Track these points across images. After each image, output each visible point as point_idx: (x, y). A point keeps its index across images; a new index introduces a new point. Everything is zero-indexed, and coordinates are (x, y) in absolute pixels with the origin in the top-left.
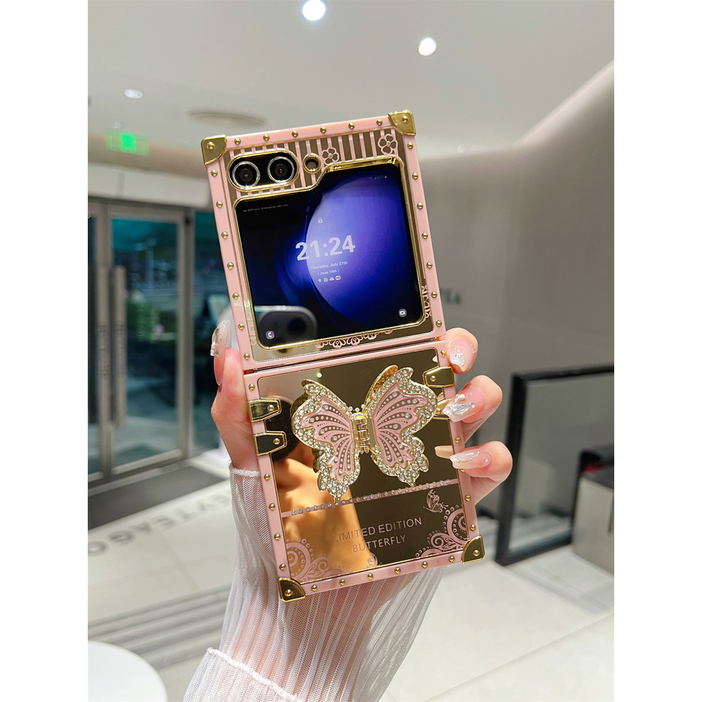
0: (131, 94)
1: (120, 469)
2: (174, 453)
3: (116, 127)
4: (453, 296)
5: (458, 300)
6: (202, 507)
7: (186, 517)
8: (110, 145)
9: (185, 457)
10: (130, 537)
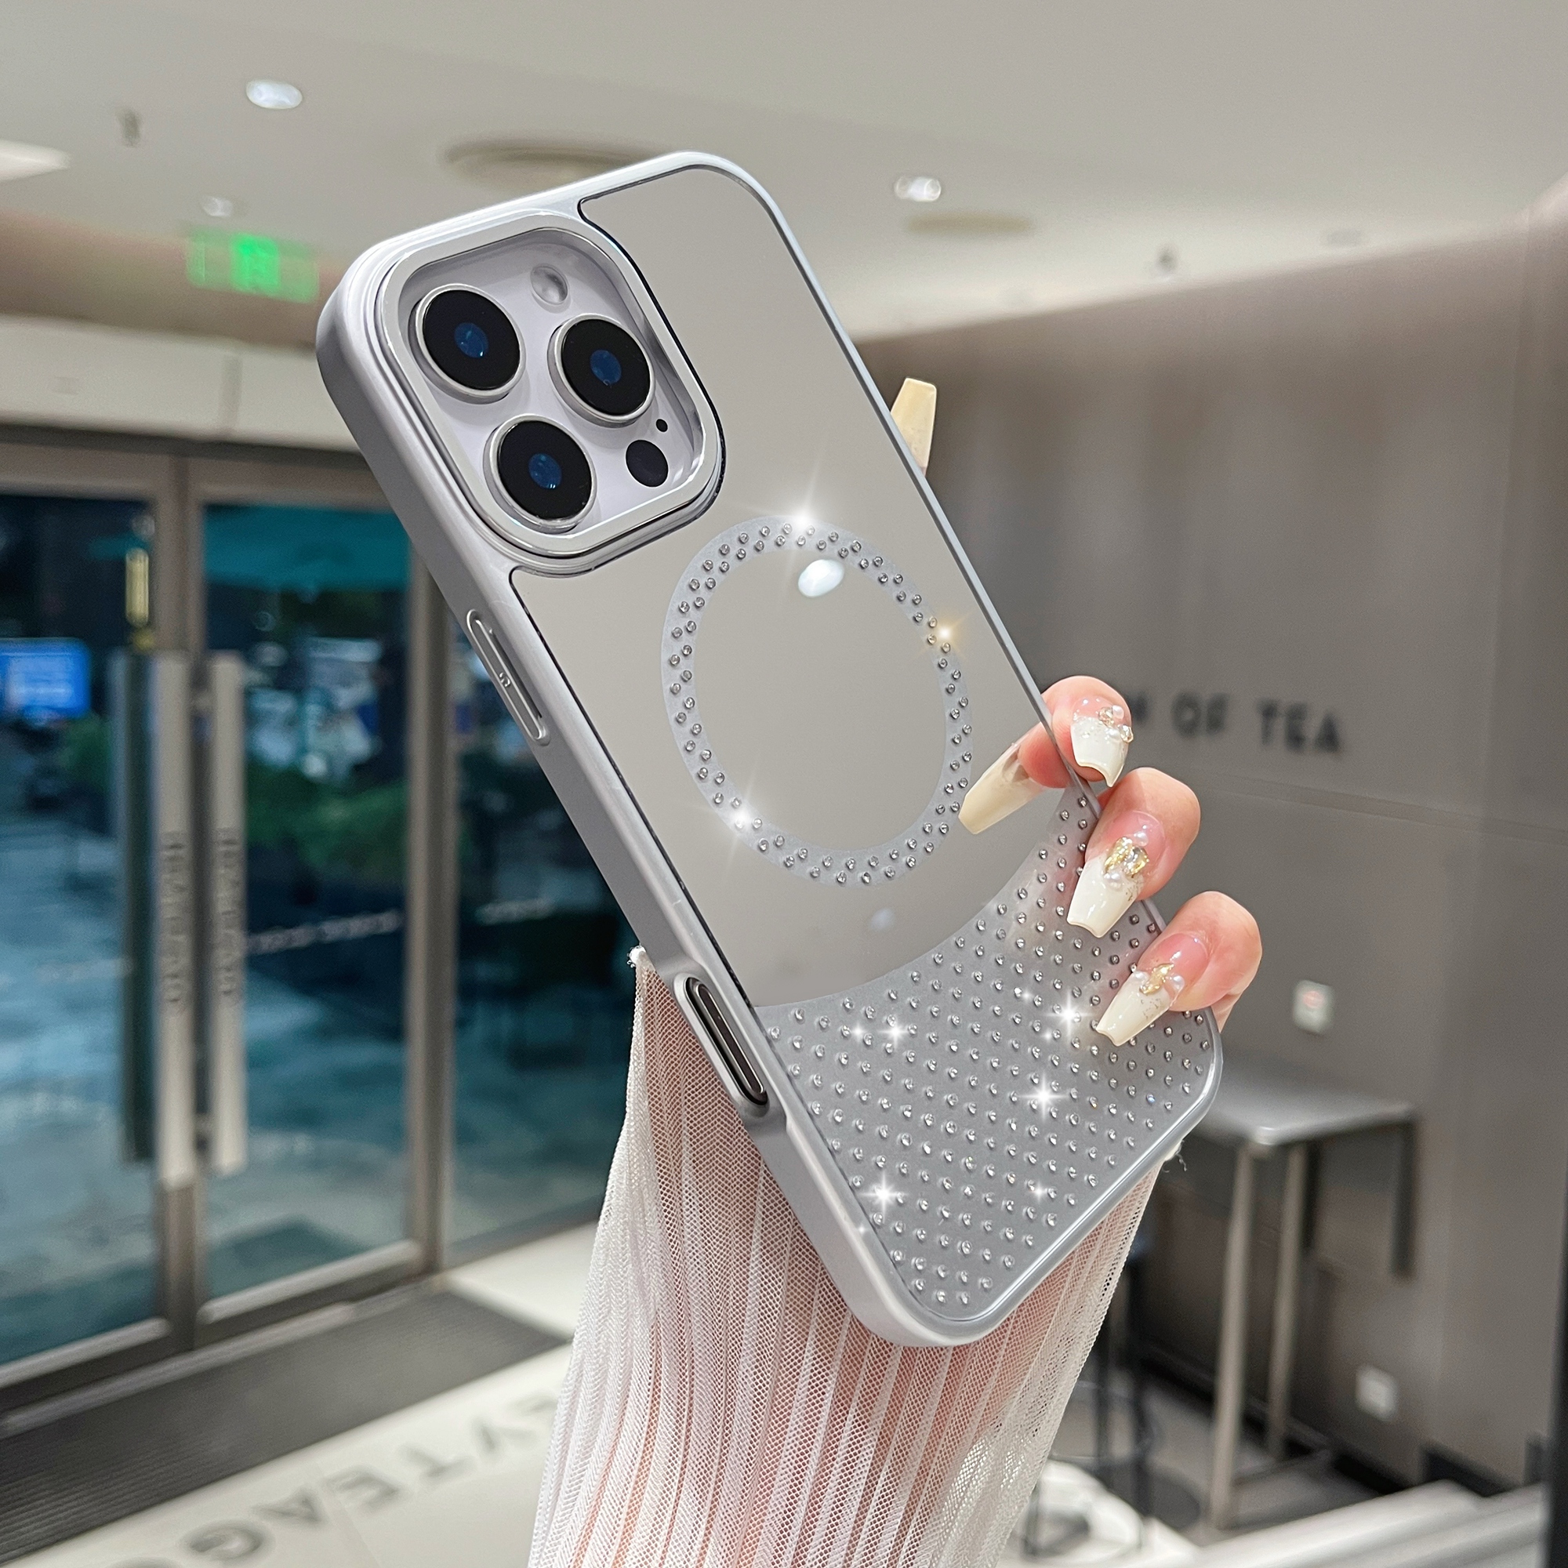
0: (266, 95)
1: (221, 1307)
2: (398, 1252)
3: (218, 213)
4: (1312, 728)
5: (1330, 739)
6: (489, 1439)
7: (437, 1471)
8: (200, 273)
9: (430, 1266)
10: (256, 1543)
